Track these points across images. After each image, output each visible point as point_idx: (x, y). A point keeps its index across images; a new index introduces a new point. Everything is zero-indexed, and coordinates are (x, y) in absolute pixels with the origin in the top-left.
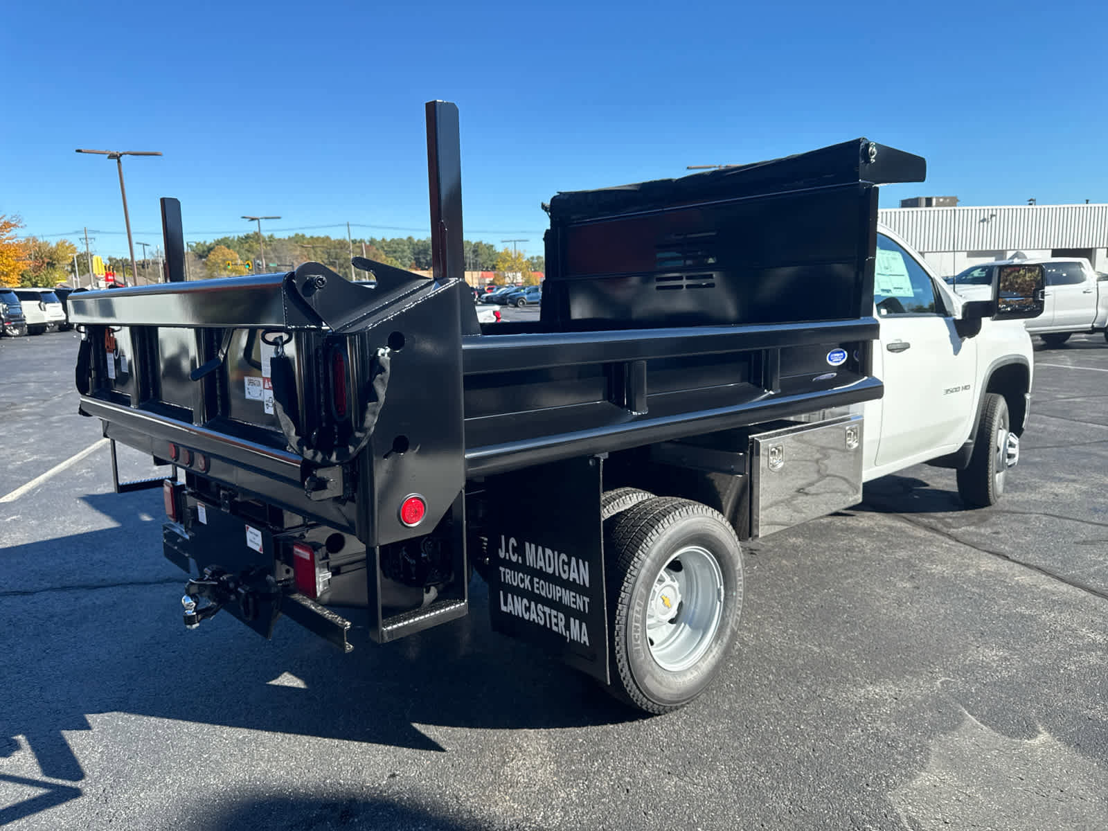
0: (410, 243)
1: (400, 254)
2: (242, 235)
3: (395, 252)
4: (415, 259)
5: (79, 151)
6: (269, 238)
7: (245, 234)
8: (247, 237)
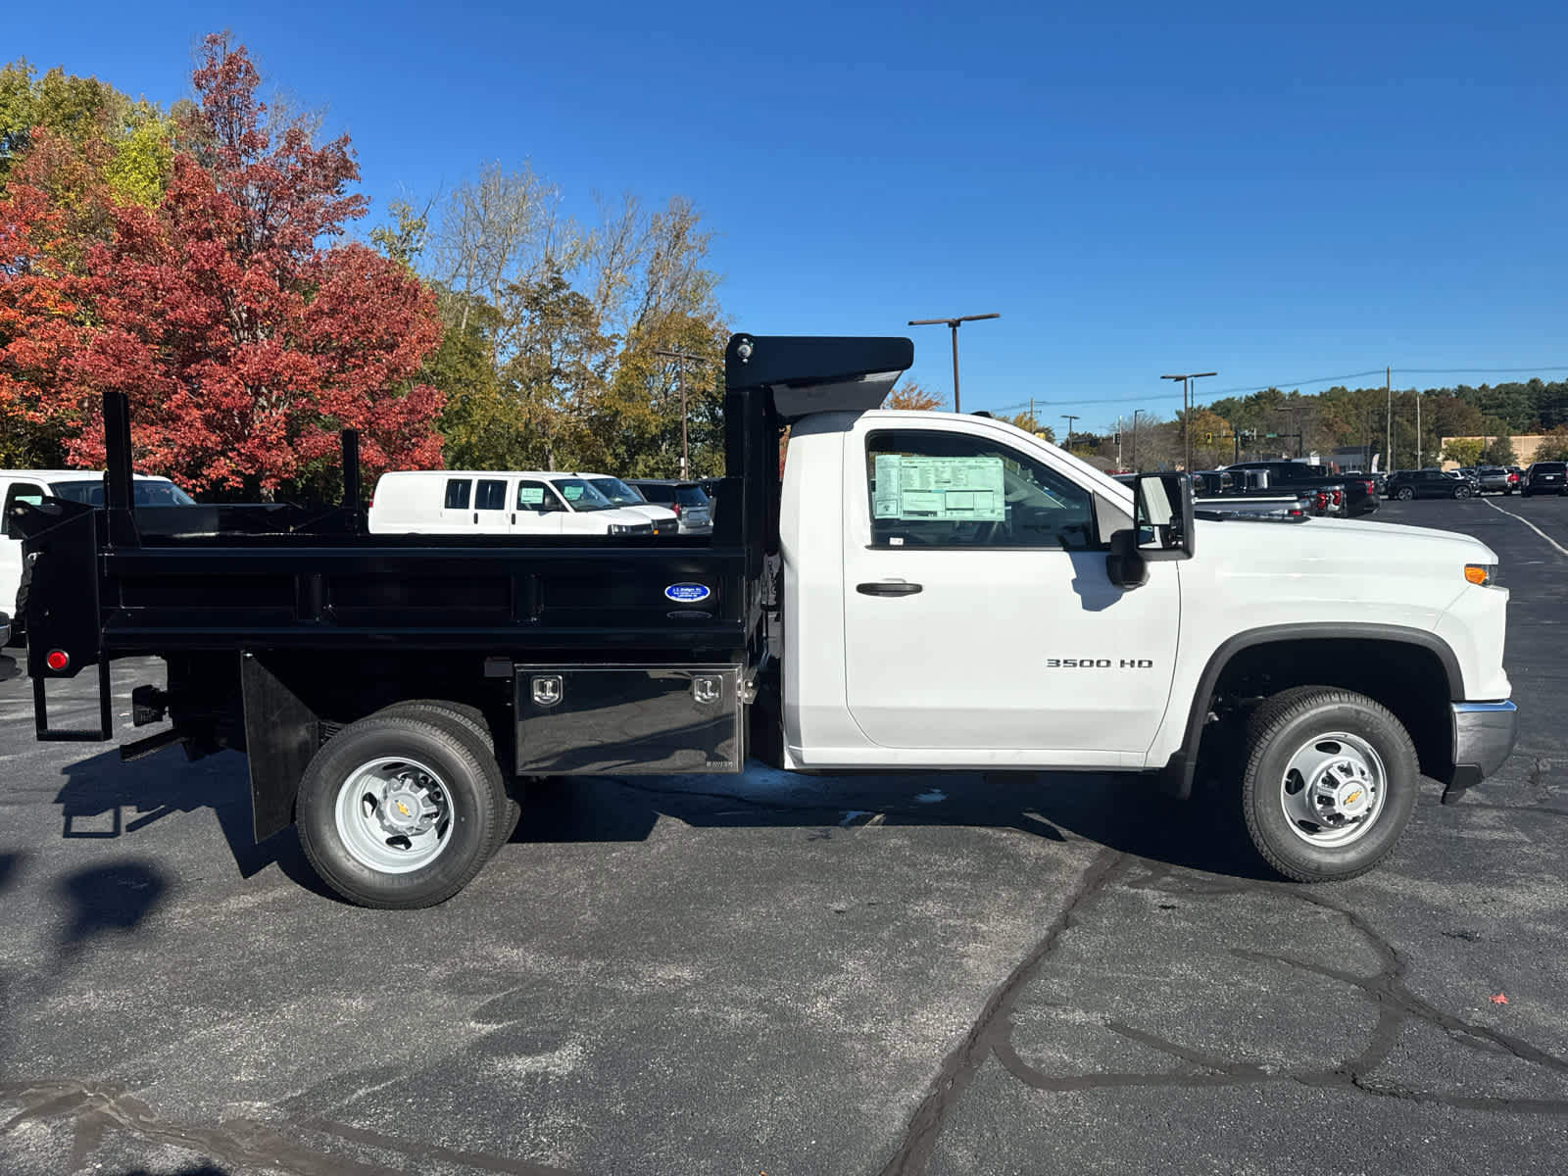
0: (1534, 389)
1: (1510, 409)
2: (1251, 394)
3: (1500, 406)
4: (1541, 416)
5: (911, 324)
6: (1291, 395)
7: (1256, 392)
8: (1259, 397)
